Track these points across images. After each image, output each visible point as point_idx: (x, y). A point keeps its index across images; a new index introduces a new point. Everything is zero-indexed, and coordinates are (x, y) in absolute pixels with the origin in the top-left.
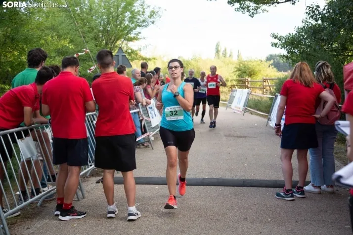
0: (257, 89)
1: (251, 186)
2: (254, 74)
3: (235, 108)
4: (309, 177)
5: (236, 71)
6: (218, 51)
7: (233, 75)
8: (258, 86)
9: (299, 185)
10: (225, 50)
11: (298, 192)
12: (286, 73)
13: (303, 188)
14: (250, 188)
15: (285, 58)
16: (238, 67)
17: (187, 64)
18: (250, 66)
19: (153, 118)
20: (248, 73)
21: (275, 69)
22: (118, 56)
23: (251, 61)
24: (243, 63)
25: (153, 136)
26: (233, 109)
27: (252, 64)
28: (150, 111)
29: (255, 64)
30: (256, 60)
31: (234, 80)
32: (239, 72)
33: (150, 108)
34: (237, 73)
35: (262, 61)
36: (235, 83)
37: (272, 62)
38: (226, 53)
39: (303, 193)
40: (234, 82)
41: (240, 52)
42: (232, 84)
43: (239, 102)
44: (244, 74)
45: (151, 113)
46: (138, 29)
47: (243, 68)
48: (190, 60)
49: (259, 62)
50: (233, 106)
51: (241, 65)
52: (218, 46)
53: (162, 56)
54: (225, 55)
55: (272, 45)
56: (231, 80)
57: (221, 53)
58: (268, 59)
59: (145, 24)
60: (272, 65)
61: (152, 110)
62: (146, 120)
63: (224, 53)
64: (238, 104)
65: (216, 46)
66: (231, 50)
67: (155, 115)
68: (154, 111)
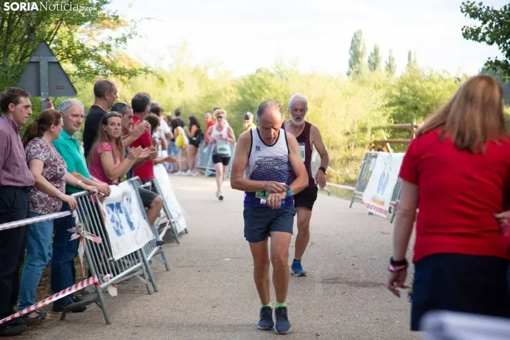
3: (372, 203)
6: (356, 57)
7: (379, 114)
10: (376, 52)
16: (398, 94)
18: (429, 93)
20: (423, 109)
22: (38, 62)
23: (431, 79)
24: (411, 84)
25: (113, 284)
26: (368, 206)
27: (434, 88)
29: (440, 86)
31: (384, 129)
32: (399, 107)
33: (111, 206)
34: (391, 110)
36: (385, 136)
38: (377, 59)
40: (382, 132)
41: (413, 58)
42: (378, 139)
43: (382, 187)
44: (411, 112)
45: (113, 221)
47: (410, 98)
50: (367, 196)
51: (406, 89)
52: (358, 41)
54: (373, 65)
55: (466, 35)
56: (374, 130)
57: (364, 61)
61: (121, 212)
62: (90, 241)
63: (373, 60)
64: (378, 192)
65: (353, 41)
66: (390, 52)
67: (131, 224)
68: (127, 215)
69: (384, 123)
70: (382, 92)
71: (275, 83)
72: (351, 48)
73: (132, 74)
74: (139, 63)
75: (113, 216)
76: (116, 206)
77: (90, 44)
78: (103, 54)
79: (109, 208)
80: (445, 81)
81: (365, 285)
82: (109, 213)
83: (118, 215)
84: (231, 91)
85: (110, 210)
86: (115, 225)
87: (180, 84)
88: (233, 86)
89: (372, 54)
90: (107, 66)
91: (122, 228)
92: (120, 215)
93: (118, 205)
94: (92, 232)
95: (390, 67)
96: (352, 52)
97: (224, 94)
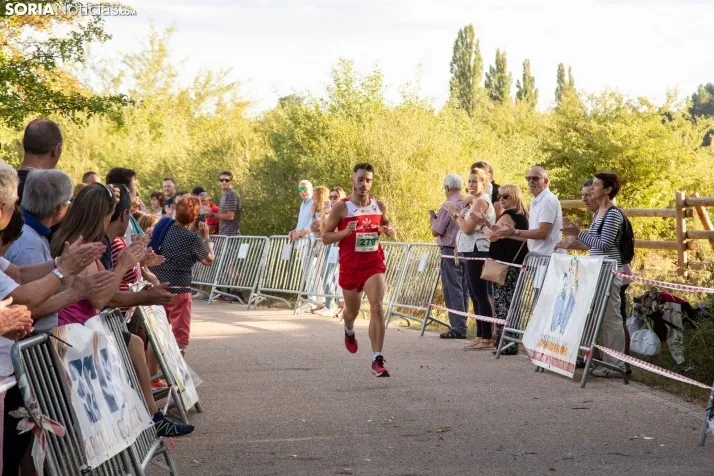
0: (650, 252)
2: (632, 180)
3: (541, 350)
5: (547, 165)
6: (463, 74)
8: (654, 238)
16: (559, 145)
17: (311, 134)
18: (616, 143)
19: (92, 418)
24: (581, 124)
26: (534, 356)
28: (76, 381)
29: (636, 129)
30: (643, 109)
32: (564, 169)
33: (77, 364)
35: (669, 116)
38: (500, 79)
41: (566, 79)
43: (561, 320)
45: (81, 393)
47: (580, 151)
48: (325, 112)
49: (655, 123)
51: (572, 134)
52: (469, 46)
53: (192, 95)
54: (497, 95)
57: (480, 83)
61: (93, 377)
62: (50, 433)
63: (495, 82)
64: (553, 328)
65: (456, 48)
66: (526, 65)
67: (111, 400)
68: (103, 383)
72: (455, 61)
75: (80, 384)
76: (85, 365)
79: (74, 368)
80: (644, 120)
82: (75, 379)
83: (89, 383)
84: (251, 140)
85: (76, 373)
86: (84, 401)
88: (255, 130)
89: (492, 70)
91: (96, 407)
92: (92, 382)
93: (88, 362)
94: (52, 417)
95: (527, 93)
96: (455, 66)
97: (239, 146)
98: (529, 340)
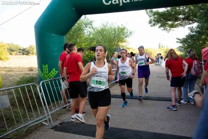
1: (161, 100)
4: (182, 97)
9: (178, 100)
10: (162, 45)
11: (178, 103)
12: (182, 53)
13: (180, 101)
14: (160, 101)
15: (181, 48)
21: (180, 52)
37: (178, 49)
39: (180, 103)
46: (126, 38)
52: (160, 44)
54: (162, 47)
57: (161, 47)
58: (177, 48)
59: (128, 36)
60: (178, 50)
66: (164, 45)
69: (164, 55)
70: (163, 51)
71: (148, 49)
73: (130, 49)
74: (130, 47)
77: (124, 45)
78: (126, 46)
81: (162, 77)
87: (136, 50)
90: (126, 48)
95: (164, 47)
98: (162, 65)
